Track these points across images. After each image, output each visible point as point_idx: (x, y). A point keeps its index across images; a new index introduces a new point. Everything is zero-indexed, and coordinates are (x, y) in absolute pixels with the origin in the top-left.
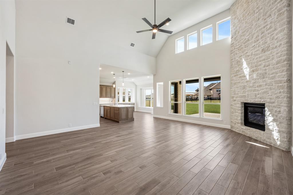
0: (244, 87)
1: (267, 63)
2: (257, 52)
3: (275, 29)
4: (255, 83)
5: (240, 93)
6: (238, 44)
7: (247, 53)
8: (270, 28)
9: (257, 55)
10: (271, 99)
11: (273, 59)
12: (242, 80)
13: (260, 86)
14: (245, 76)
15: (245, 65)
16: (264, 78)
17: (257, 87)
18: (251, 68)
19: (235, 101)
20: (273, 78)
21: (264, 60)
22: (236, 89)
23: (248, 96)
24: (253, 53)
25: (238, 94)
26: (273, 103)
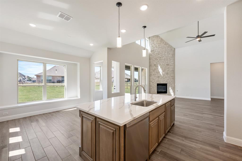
0: (159, 77)
1: (169, 70)
2: (165, 64)
3: (171, 60)
4: (164, 76)
5: (156, 79)
6: (155, 57)
7: (160, 63)
8: (170, 58)
9: (165, 65)
10: (170, 82)
11: (170, 69)
12: (157, 73)
13: (166, 77)
14: (159, 72)
15: (159, 67)
16: (167, 74)
17: (165, 77)
18: (162, 69)
19: (153, 83)
20: (170, 75)
21: (168, 68)
22: (154, 77)
23: (160, 81)
24: (163, 64)
25: (155, 80)
26: (170, 83)
